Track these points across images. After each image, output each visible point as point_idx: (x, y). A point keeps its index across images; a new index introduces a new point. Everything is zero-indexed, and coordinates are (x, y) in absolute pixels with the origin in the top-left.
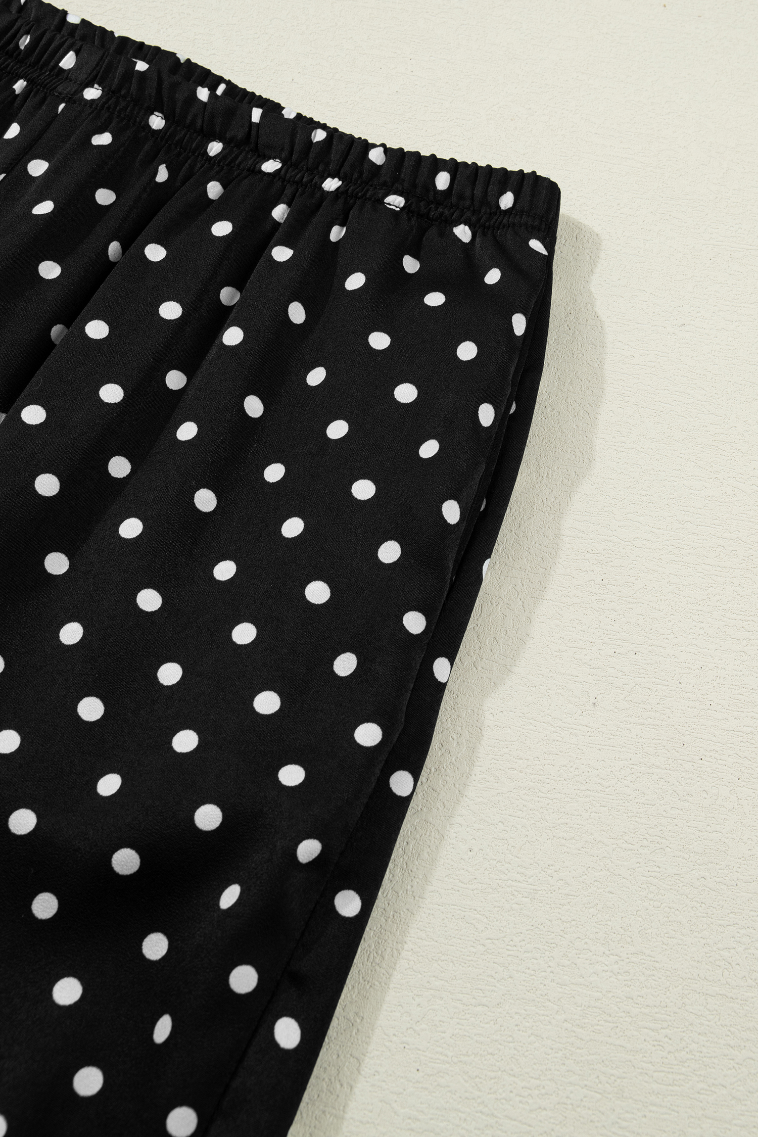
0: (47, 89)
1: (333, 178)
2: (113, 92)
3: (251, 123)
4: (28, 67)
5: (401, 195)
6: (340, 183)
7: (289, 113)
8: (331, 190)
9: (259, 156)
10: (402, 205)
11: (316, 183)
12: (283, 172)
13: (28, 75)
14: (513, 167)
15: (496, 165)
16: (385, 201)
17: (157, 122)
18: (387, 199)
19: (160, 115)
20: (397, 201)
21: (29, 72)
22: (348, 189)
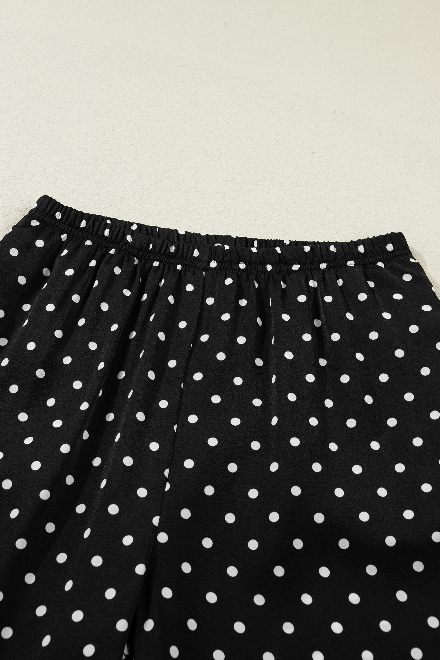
0: (193, 267)
1: (322, 263)
2: (221, 261)
3: (279, 254)
4: (179, 259)
5: (351, 260)
6: (326, 264)
7: (287, 242)
8: (324, 268)
9: (288, 265)
10: (354, 264)
11: (317, 267)
12: (302, 267)
13: (181, 262)
14: (383, 233)
15: (377, 235)
16: (347, 264)
17: (242, 266)
18: (347, 263)
19: (242, 263)
20: (352, 263)
21: (180, 261)
22: (331, 265)
